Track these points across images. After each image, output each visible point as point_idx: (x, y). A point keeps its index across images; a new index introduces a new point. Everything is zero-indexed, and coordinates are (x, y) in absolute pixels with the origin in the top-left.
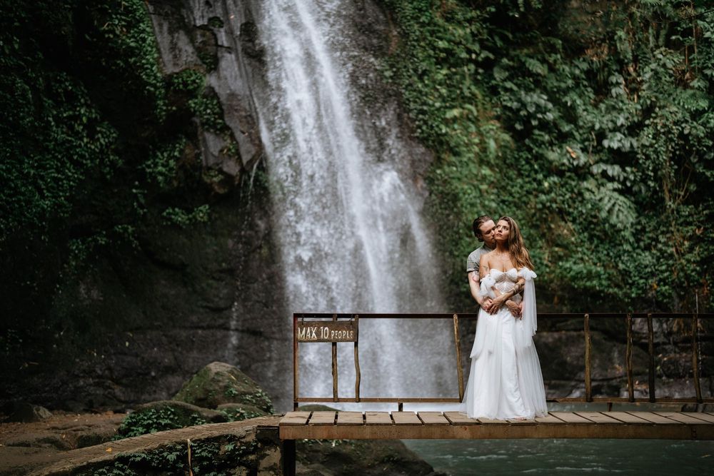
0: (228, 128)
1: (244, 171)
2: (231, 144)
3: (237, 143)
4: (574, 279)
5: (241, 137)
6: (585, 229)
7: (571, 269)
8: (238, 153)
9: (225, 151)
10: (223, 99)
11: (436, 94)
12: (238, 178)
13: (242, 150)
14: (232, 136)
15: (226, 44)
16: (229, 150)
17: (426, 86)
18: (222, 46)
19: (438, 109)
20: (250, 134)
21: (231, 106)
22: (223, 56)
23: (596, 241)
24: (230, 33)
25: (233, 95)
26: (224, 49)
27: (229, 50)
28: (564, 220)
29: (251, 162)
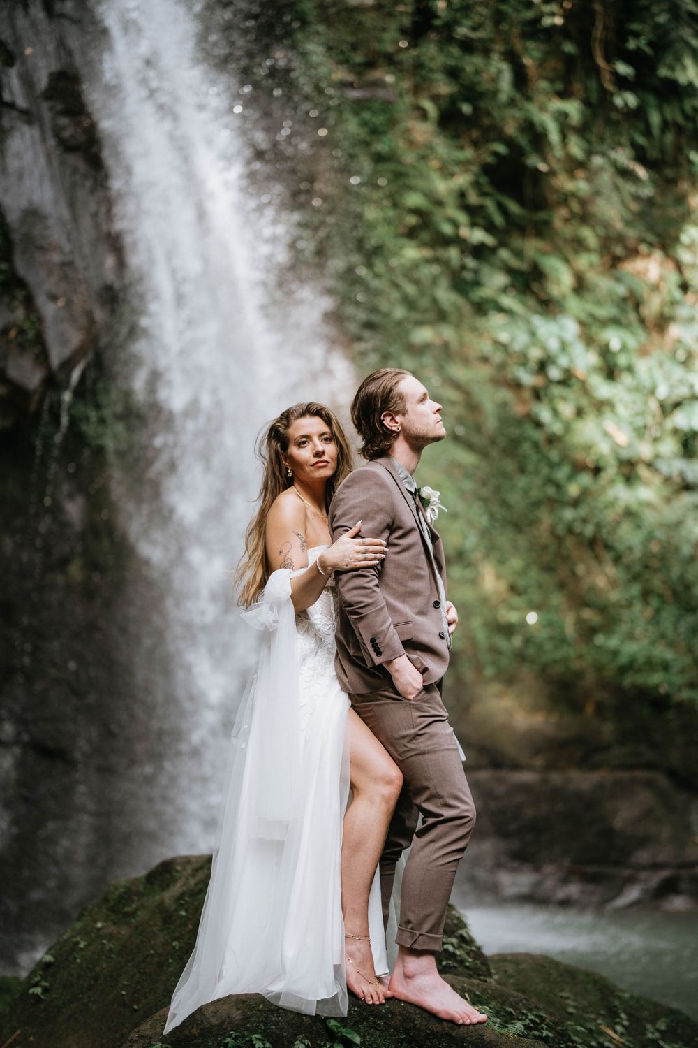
0: (21, 284)
1: (53, 382)
2: (27, 317)
3: (40, 320)
4: (623, 670)
5: (49, 310)
6: (636, 578)
7: (615, 653)
8: (40, 342)
9: (13, 334)
10: (13, 217)
11: (395, 295)
12: (36, 398)
13: (51, 336)
14: (29, 302)
15: (21, 102)
16: (22, 332)
17: (377, 276)
18: (12, 106)
19: (400, 323)
20: (69, 303)
21: (28, 239)
22: (12, 128)
23: (654, 602)
24: (28, 82)
25: (33, 214)
26: (14, 114)
27: (28, 117)
28: (598, 559)
29: (68, 365)
